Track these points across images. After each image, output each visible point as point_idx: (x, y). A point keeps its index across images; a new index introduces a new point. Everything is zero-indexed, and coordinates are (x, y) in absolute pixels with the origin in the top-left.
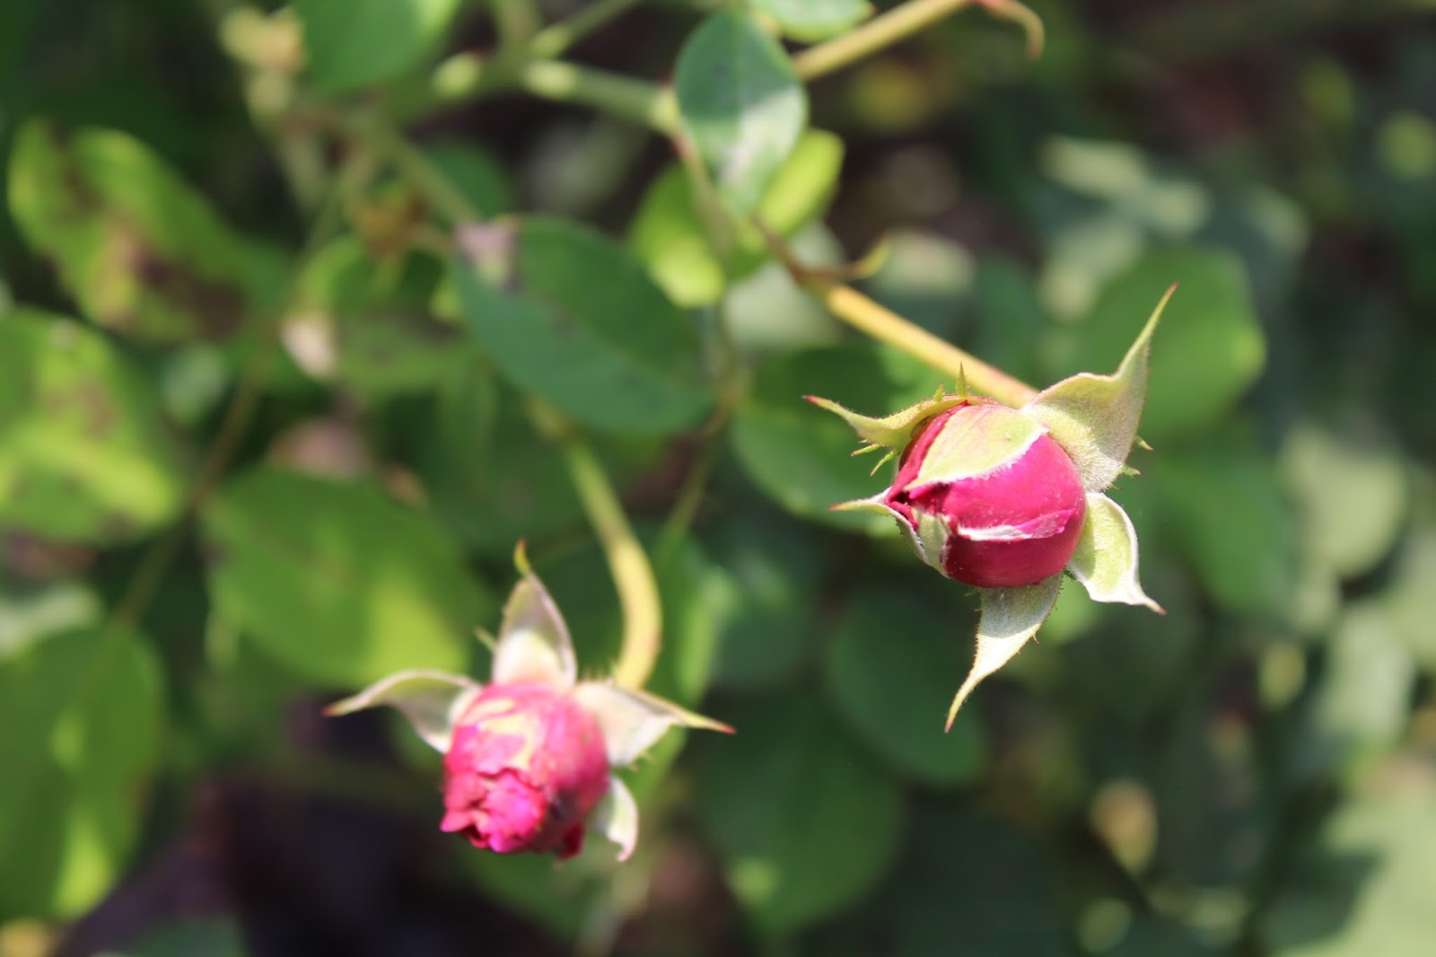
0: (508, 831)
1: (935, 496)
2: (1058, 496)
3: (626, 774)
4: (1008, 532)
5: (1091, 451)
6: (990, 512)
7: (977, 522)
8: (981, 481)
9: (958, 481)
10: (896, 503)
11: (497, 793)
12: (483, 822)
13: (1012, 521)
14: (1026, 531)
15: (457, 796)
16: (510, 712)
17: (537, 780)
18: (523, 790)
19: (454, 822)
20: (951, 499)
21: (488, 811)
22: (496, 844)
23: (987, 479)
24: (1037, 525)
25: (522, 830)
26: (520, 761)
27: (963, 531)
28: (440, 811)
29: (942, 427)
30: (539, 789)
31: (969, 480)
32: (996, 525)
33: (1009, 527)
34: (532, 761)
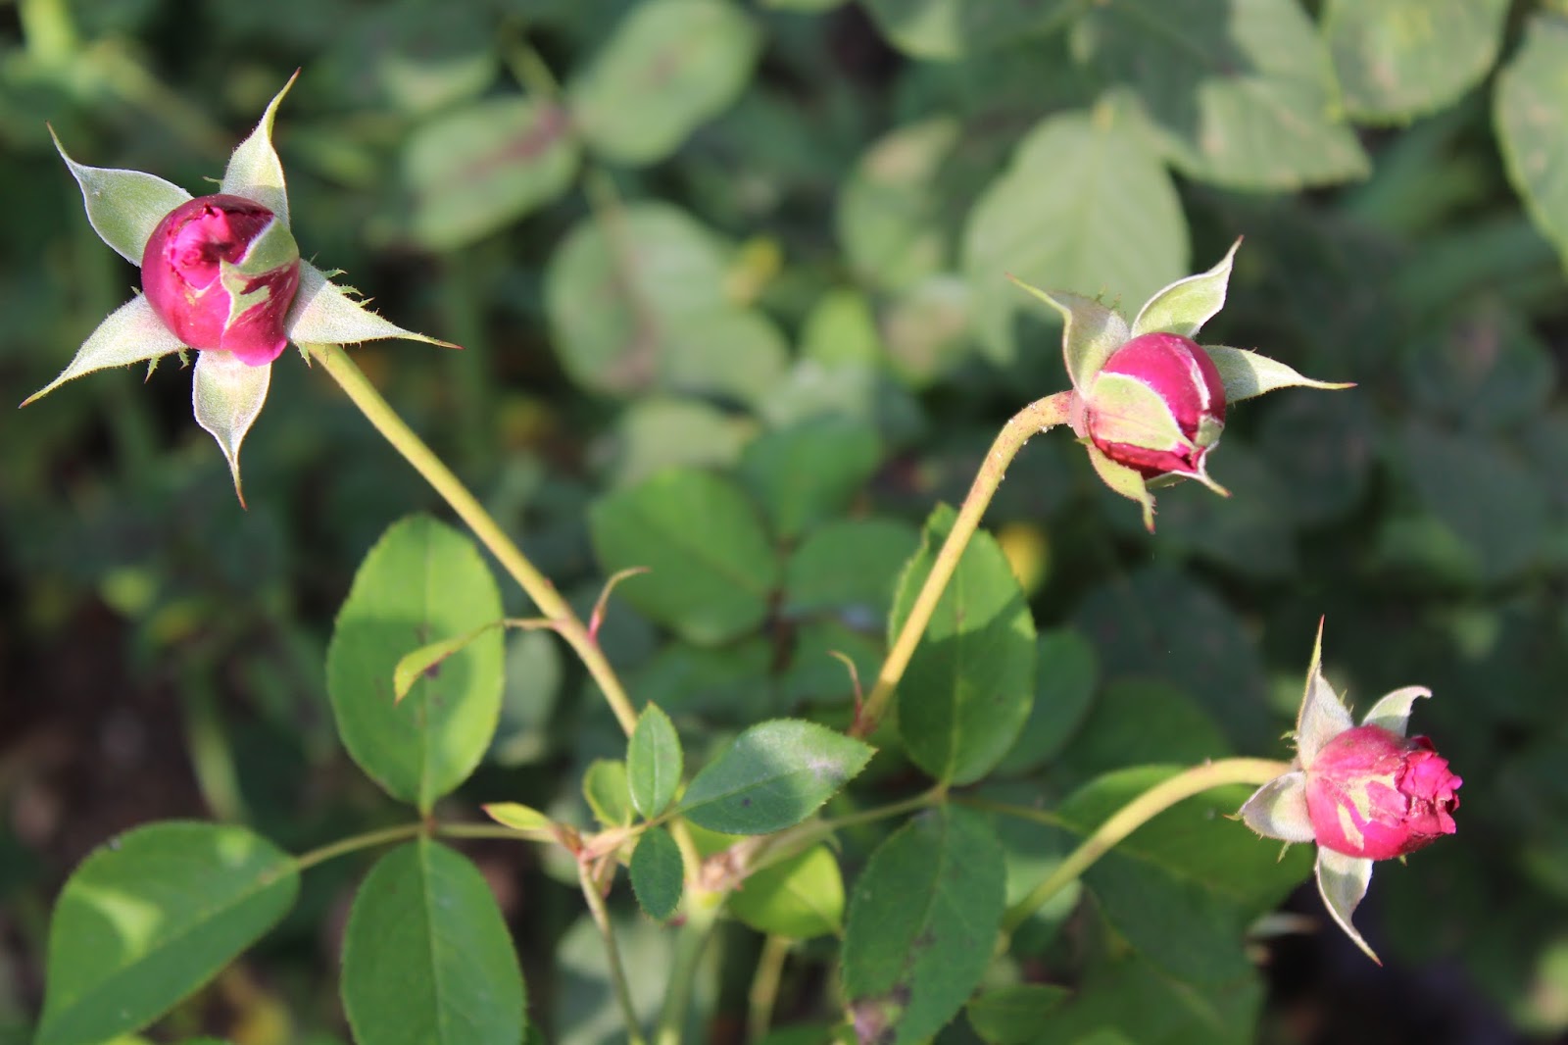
0: (1448, 774)
1: (1189, 430)
2: (1156, 347)
3: (1357, 717)
4: (1196, 376)
5: (1107, 338)
6: (1188, 389)
7: (1195, 397)
8: (1168, 400)
9: (1174, 415)
10: (1193, 464)
11: (1421, 791)
12: (1445, 797)
13: (1187, 372)
14: (1190, 362)
15: (1428, 828)
16: (1350, 805)
17: (1400, 764)
18: (1412, 771)
19: (1448, 825)
20: (1186, 418)
21: (1435, 797)
22: (1458, 784)
23: (1164, 395)
24: (1184, 355)
25: (1443, 764)
26: (1389, 781)
27: (1206, 405)
28: (1441, 837)
29: (1126, 444)
30: (1405, 760)
31: (1171, 407)
32: (1194, 385)
33: (1193, 374)
34: (1385, 773)
